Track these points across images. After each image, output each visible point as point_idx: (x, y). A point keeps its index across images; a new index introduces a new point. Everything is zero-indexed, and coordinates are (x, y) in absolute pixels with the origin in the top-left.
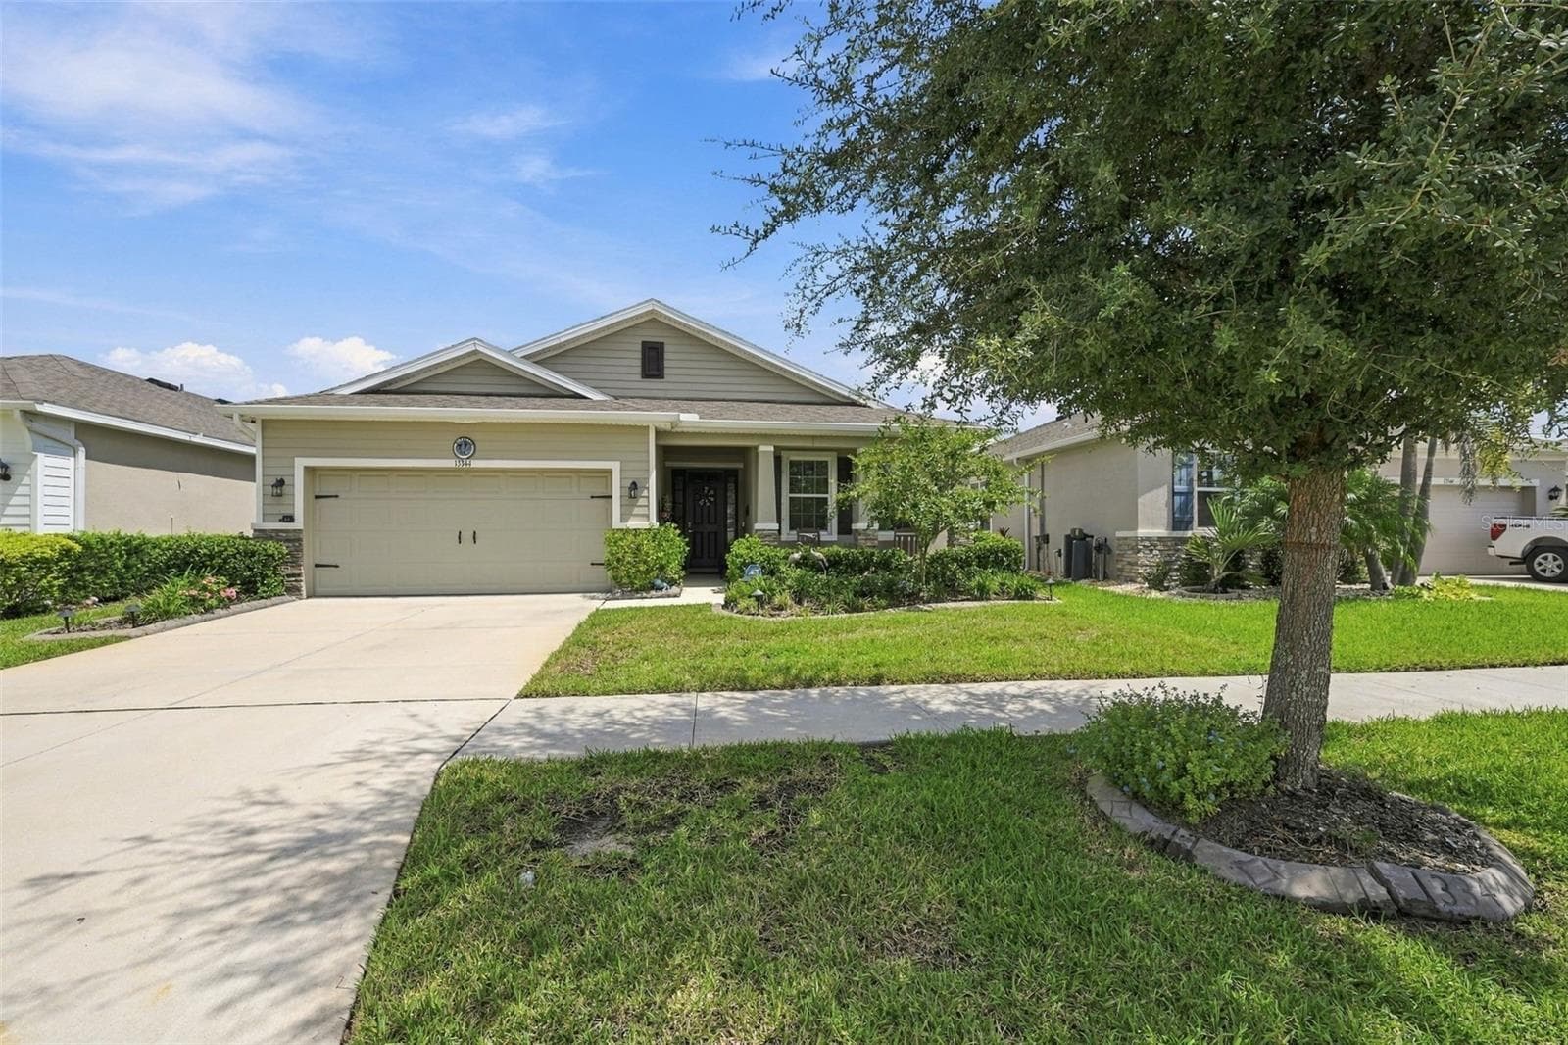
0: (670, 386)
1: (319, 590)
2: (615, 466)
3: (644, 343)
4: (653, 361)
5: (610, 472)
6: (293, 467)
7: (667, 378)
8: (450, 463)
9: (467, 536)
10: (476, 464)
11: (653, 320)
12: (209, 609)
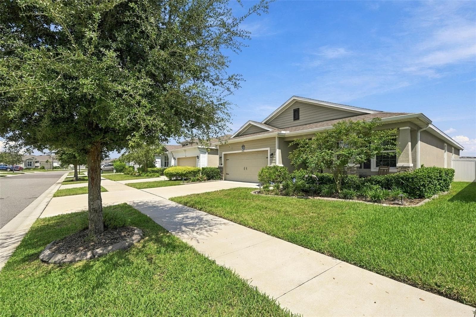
0: (301, 121)
1: (227, 179)
2: (268, 149)
3: (294, 110)
4: (296, 115)
5: (267, 151)
6: (222, 154)
7: (300, 119)
8: (241, 151)
9: (245, 169)
10: (245, 151)
11: (296, 102)
12: (200, 181)
